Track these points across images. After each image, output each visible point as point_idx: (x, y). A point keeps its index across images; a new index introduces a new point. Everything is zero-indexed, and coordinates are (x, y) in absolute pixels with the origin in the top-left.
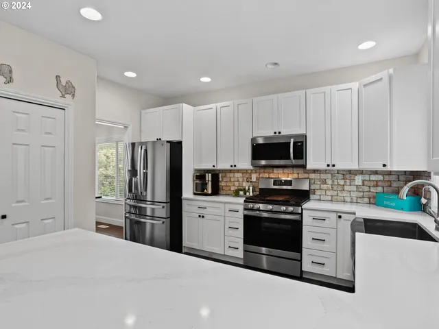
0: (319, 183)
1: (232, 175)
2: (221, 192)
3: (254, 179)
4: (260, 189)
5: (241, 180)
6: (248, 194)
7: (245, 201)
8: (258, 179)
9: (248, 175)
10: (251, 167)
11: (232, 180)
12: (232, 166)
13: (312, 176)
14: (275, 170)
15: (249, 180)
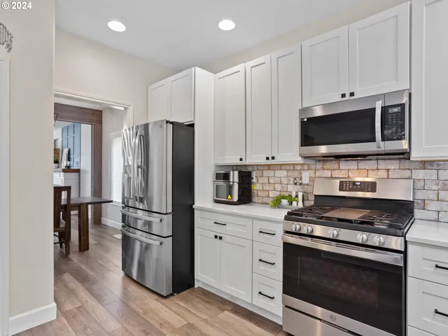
0: (435, 187)
1: (270, 173)
2: (255, 199)
3: (306, 180)
4: (316, 196)
5: (285, 181)
6: (294, 203)
7: (287, 218)
8: (312, 179)
9: (296, 174)
10: (300, 160)
11: (271, 181)
12: (268, 159)
13: (420, 174)
14: (344, 165)
15: (299, 181)
